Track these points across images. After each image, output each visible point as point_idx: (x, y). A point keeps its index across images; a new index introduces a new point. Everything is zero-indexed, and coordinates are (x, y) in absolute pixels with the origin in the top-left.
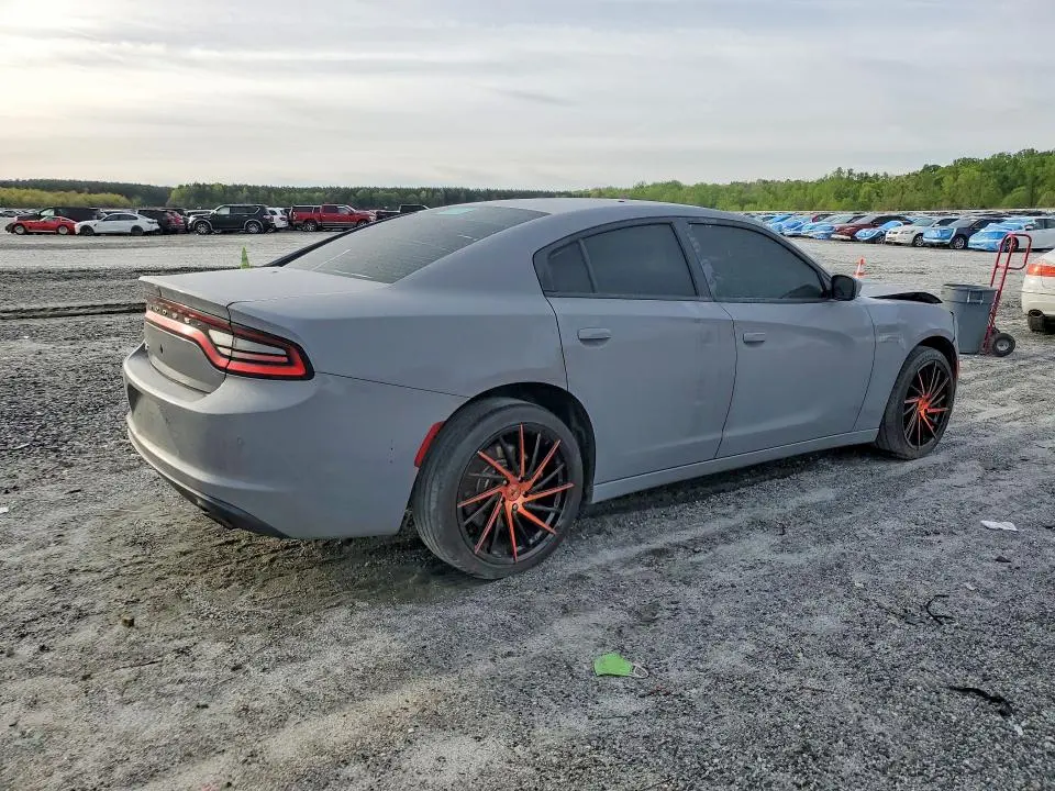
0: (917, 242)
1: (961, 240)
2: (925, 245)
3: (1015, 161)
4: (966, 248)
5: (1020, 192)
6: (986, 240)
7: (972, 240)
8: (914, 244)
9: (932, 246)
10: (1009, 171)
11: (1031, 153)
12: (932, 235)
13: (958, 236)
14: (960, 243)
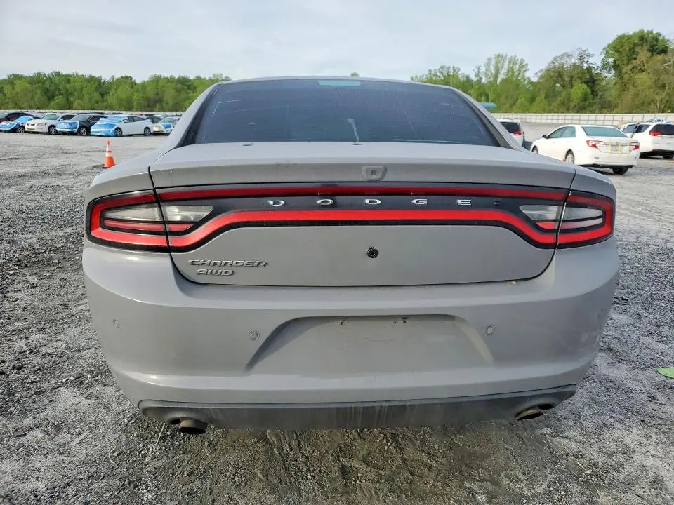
0: (52, 130)
1: (85, 129)
2: (57, 133)
3: (49, 79)
4: (88, 134)
5: (59, 99)
6: (103, 130)
7: (93, 130)
8: (49, 133)
9: (64, 134)
10: (47, 84)
11: (58, 74)
12: (63, 126)
13: (81, 127)
14: (84, 131)
